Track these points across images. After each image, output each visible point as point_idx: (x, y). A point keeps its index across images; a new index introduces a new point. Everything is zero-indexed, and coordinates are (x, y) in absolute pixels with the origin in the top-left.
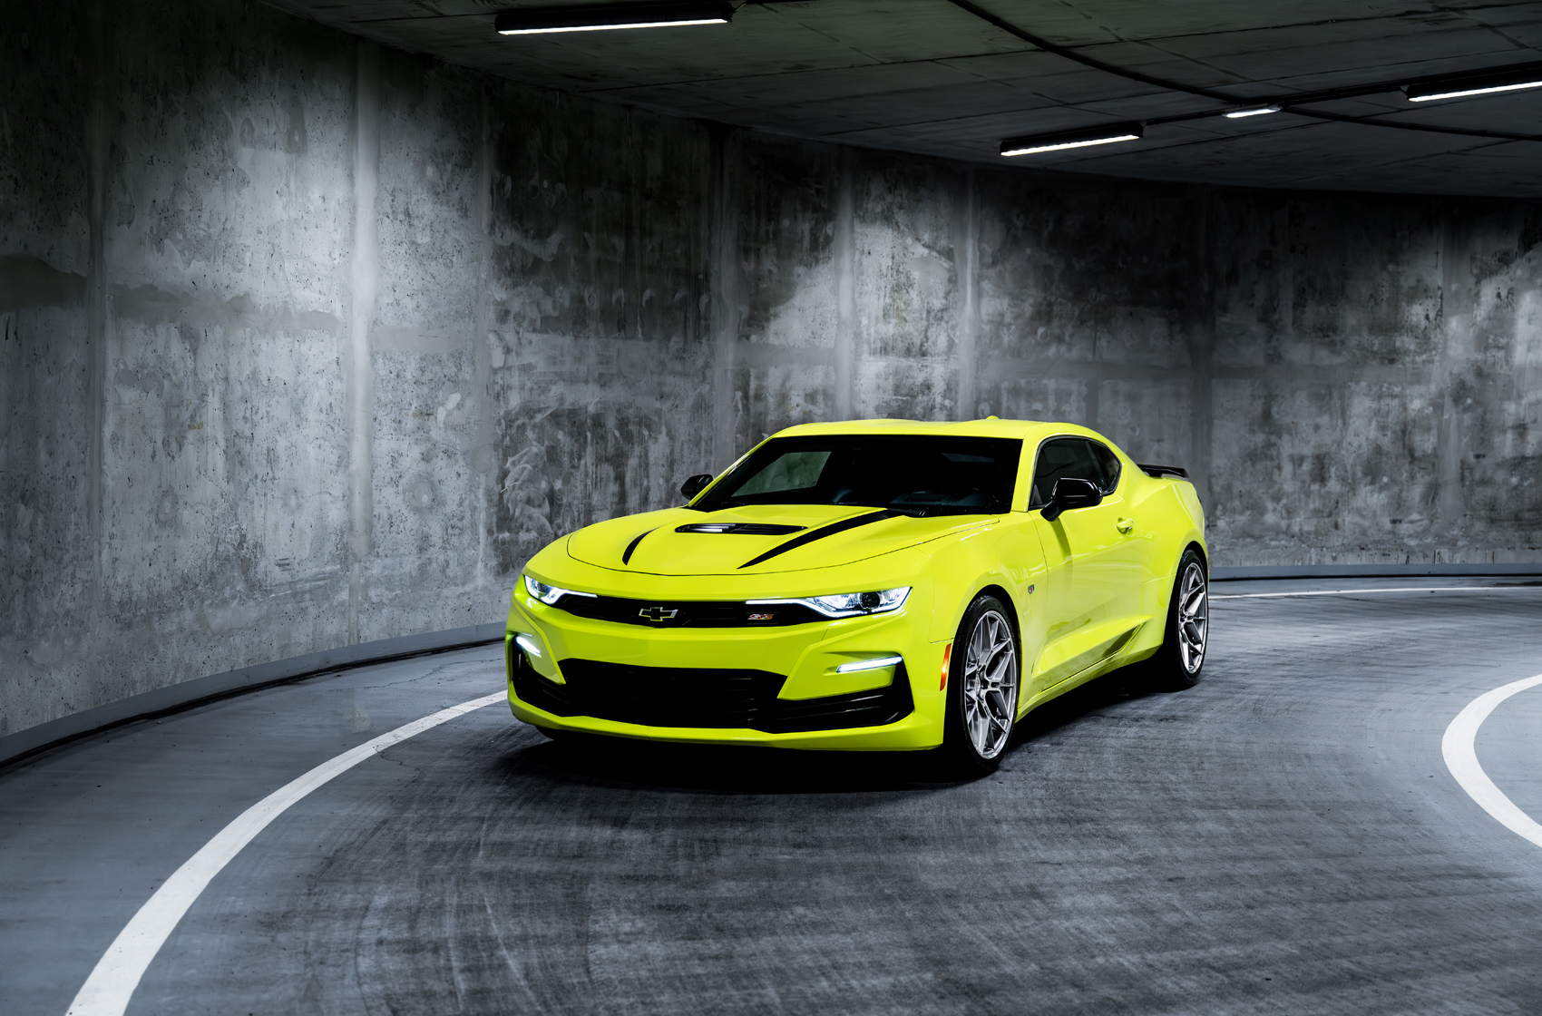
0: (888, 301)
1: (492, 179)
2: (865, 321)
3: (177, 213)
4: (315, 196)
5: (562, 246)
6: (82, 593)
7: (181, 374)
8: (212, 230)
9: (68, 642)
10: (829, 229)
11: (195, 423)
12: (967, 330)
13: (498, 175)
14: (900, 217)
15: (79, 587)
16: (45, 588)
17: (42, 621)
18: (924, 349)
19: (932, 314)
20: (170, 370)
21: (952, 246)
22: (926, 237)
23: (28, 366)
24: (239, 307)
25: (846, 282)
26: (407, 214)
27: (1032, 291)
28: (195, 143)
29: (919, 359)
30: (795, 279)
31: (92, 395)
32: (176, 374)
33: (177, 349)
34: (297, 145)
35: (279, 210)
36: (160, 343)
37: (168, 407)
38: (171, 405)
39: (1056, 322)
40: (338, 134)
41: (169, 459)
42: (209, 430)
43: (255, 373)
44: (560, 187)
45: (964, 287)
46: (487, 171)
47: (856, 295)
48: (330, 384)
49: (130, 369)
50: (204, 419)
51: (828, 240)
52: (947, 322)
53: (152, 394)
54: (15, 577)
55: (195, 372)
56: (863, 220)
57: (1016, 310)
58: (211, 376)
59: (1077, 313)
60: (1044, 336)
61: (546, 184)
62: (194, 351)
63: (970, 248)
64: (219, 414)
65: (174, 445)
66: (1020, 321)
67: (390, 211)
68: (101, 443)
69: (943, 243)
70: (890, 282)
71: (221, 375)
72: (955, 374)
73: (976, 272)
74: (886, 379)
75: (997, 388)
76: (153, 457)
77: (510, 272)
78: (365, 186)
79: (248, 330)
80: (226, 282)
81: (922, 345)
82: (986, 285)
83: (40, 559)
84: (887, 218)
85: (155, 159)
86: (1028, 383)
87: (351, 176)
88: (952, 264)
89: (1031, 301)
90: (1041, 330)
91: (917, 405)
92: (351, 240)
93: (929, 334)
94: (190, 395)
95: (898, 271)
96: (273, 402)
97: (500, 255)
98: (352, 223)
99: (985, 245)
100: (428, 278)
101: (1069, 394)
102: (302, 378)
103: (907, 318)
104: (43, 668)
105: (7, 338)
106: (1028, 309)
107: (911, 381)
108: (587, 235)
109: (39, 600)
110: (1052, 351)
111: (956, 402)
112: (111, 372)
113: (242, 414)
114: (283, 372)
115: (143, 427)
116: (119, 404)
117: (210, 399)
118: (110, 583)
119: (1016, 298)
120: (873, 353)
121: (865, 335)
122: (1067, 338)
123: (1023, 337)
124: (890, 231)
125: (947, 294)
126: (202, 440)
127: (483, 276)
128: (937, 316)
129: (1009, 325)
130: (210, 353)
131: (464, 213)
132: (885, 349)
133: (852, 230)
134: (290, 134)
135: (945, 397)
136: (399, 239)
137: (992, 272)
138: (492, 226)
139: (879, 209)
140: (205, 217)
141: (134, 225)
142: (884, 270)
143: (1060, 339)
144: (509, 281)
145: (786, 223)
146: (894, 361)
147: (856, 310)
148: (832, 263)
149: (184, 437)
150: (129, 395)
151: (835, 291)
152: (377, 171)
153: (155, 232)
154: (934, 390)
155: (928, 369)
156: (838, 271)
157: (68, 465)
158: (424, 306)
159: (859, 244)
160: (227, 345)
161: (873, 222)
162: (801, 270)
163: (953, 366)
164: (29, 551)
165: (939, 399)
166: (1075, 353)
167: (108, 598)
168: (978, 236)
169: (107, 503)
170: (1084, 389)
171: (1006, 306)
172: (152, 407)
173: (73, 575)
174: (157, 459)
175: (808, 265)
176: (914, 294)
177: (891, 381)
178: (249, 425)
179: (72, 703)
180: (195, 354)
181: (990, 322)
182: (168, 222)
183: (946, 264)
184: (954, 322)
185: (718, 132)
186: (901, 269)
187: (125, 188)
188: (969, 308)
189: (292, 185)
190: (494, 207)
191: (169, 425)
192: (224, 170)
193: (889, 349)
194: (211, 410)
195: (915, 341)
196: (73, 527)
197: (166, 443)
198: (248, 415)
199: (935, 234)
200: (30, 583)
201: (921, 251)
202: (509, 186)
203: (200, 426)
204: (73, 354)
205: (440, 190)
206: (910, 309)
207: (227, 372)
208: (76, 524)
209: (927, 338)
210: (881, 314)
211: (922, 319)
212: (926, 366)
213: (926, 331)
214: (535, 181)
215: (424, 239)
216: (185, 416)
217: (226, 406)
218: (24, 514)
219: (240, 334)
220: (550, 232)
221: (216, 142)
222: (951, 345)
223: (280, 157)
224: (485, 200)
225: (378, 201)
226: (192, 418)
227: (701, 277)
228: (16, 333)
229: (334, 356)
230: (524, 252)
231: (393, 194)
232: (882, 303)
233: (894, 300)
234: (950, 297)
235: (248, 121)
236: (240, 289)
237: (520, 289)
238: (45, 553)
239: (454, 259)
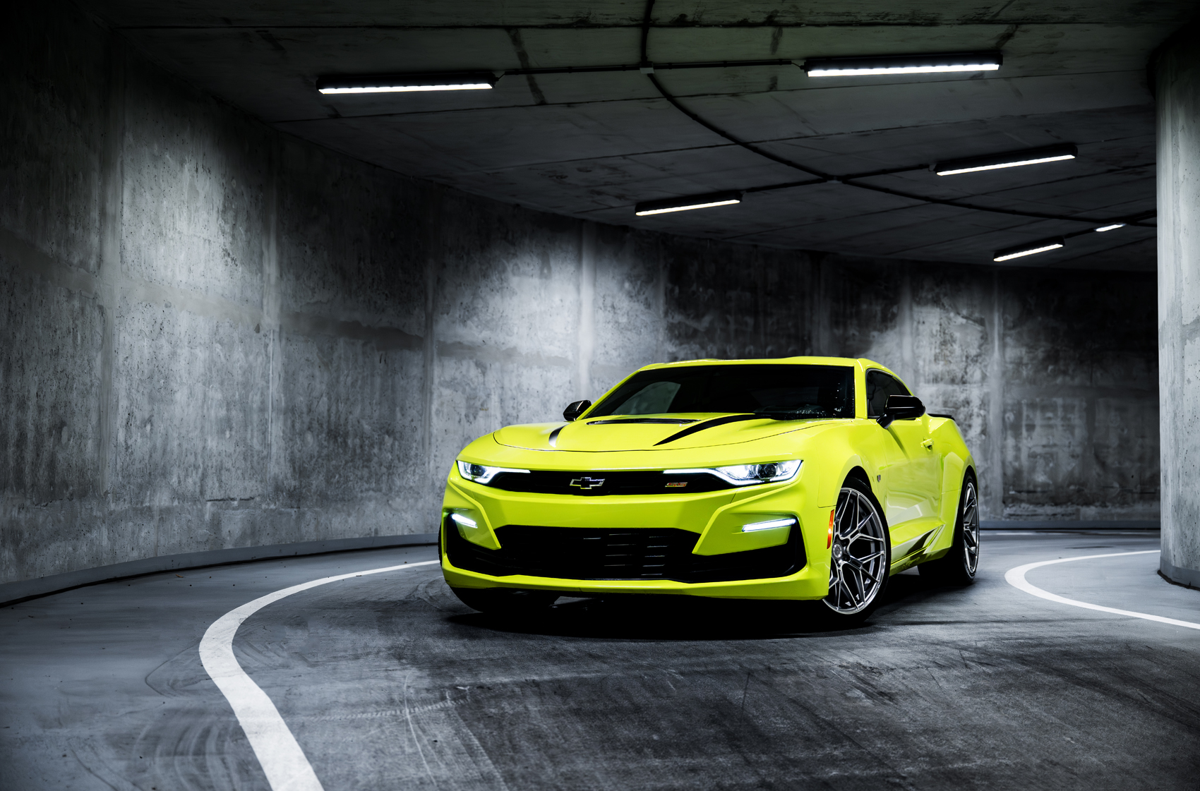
0: (938, 351)
1: (666, 288)
2: (921, 363)
3: (474, 309)
4: (557, 299)
5: (712, 323)
6: (419, 480)
7: (476, 384)
8: (494, 317)
9: (411, 501)
10: (895, 309)
11: (483, 407)
12: (996, 368)
13: (670, 286)
14: (945, 301)
15: (417, 478)
16: (399, 475)
17: (397, 489)
18: (964, 379)
19: (970, 358)
20: (469, 382)
21: (983, 317)
22: (965, 312)
23: (391, 375)
24: (510, 354)
25: (907, 341)
26: (613, 307)
27: (1043, 343)
28: (485, 276)
29: (961, 385)
30: (871, 339)
31: (425, 389)
32: (473, 384)
33: (474, 372)
34: (545, 274)
35: (535, 306)
36: (464, 369)
37: (468, 399)
38: (470, 398)
39: (1061, 363)
40: (571, 268)
41: (469, 423)
42: (492, 411)
43: (519, 386)
44: (711, 291)
45: (993, 341)
46: (663, 285)
47: (915, 348)
48: (566, 393)
49: (447, 380)
50: (489, 406)
51: (894, 316)
52: (980, 363)
53: (460, 393)
54: (382, 467)
55: (484, 383)
56: (919, 303)
57: (1031, 355)
58: (494, 385)
59: (1077, 356)
60: (1053, 371)
61: (701, 289)
62: (484, 373)
63: (996, 318)
64: (497, 404)
65: (471, 418)
66: (1034, 362)
67: (601, 305)
68: (430, 414)
69: (977, 315)
70: (939, 339)
71: (499, 385)
72: (987, 394)
73: (1002, 332)
74: (937, 397)
75: (1019, 403)
76: (460, 422)
77: (678, 337)
78: (587, 293)
79: (515, 365)
80: (502, 341)
81: (963, 377)
82: (1008, 340)
83: (396, 461)
84: (936, 302)
85: (462, 284)
86: (1042, 400)
87: (578, 290)
88: (983, 328)
89: (1042, 349)
90: (1050, 368)
91: (960, 413)
92: (578, 322)
93: (968, 370)
94: (482, 394)
95: (944, 333)
96: (530, 401)
97: (671, 328)
98: (579, 312)
99: (1008, 316)
100: (626, 340)
101: (1073, 407)
102: (547, 389)
103: (952, 361)
104: (396, 510)
105: (380, 362)
106: (1040, 354)
107: (955, 399)
108: (728, 317)
109: (396, 479)
110: (1059, 380)
111: (988, 412)
112: (436, 381)
113: (511, 405)
114: (537, 385)
115: (454, 408)
116: (440, 396)
117: (493, 397)
118: (435, 477)
119: (1031, 348)
120: (928, 382)
121: (921, 371)
122: (1070, 372)
123: (1036, 372)
124: (938, 310)
125: (980, 346)
126: (488, 416)
127: (661, 339)
128: (975, 359)
129: (1026, 365)
130: (492, 376)
131: (648, 306)
132: (936, 380)
133: (911, 309)
134: (542, 270)
135: (980, 409)
136: (608, 320)
137: (1013, 332)
138: (666, 314)
139: (930, 296)
140: (491, 310)
141: (450, 314)
142: (934, 332)
143: (1065, 373)
144: (677, 342)
145: (864, 307)
146: (942, 387)
147: (916, 357)
148: (897, 329)
149: (477, 414)
150: (447, 392)
151: (900, 346)
152: (594, 285)
153: (462, 317)
154: (971, 405)
155: (968, 392)
156: (901, 334)
157: (412, 421)
158: (623, 355)
159: (915, 317)
160: (502, 371)
161: (926, 304)
162: (875, 333)
163: (986, 390)
164: (390, 457)
165: (976, 410)
166: (1077, 381)
167: (433, 484)
168: (1002, 310)
169: (433, 440)
170: (1084, 404)
171: (1024, 353)
172: (460, 399)
173: (414, 471)
174: (462, 422)
175: (881, 331)
176: (956, 347)
177: (941, 399)
178: (516, 411)
179: (413, 529)
180: (484, 375)
181: (1011, 363)
182: (469, 313)
183: (979, 328)
184: (986, 363)
185: (816, 257)
186: (946, 332)
187: (445, 297)
188: (996, 354)
189: (543, 294)
190: (667, 302)
191: (469, 407)
192: (502, 288)
193: (939, 379)
194: (493, 403)
195: (957, 374)
196: (414, 449)
197: (467, 416)
198: (515, 405)
199: (971, 310)
200: (391, 471)
201: (960, 320)
202: (677, 290)
203: (487, 410)
204: (416, 371)
205: (633, 294)
206: (953, 355)
207: (503, 384)
208: (416, 448)
209: (966, 373)
210: (933, 358)
211: (962, 361)
212: (966, 390)
213: (966, 368)
214: (694, 288)
215: (623, 320)
216: (478, 404)
217: (502, 401)
218: (388, 440)
219: (510, 366)
220: (703, 315)
221: (497, 275)
222: (984, 377)
223: (536, 281)
224: (662, 301)
225: (595, 300)
226: (482, 405)
227: (806, 338)
228: (385, 361)
229: (568, 379)
230: (687, 326)
231: (604, 297)
232: (933, 352)
233: (942, 350)
234: (983, 348)
235: (516, 264)
236: (511, 345)
237: (683, 346)
238: (399, 459)
239: (642, 330)
